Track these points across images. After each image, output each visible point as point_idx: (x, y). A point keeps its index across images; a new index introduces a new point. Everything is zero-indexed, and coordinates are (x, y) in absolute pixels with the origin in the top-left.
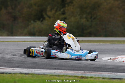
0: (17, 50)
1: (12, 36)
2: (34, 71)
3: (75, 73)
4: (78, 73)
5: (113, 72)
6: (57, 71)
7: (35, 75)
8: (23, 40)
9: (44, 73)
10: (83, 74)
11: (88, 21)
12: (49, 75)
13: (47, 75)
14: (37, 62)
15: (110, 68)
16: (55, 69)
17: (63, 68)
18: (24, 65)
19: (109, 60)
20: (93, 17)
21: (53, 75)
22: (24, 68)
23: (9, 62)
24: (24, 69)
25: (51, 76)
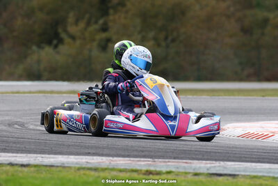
2: (40, 159)
3: (133, 163)
4: (139, 163)
5: (216, 160)
6: (93, 159)
7: (43, 168)
9: (63, 164)
10: (150, 165)
11: (159, 45)
12: (75, 167)
13: (70, 167)
15: (210, 152)
16: (88, 154)
17: (106, 151)
18: (18, 146)
20: (170, 38)
21: (84, 169)
22: (17, 153)
24: (19, 155)
25: (79, 169)
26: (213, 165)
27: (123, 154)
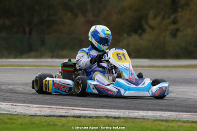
3: (193, 117)
6: (165, 114)
7: (130, 120)
9: (144, 117)
12: (152, 119)
13: (148, 119)
16: (162, 110)
17: (174, 108)
18: (112, 104)
21: (158, 120)
22: (112, 109)
25: (155, 120)
27: (186, 110)
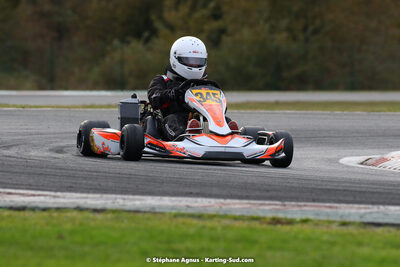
0: (66, 133)
1: (52, 89)
2: (121, 202)
3: (254, 208)
4: (262, 207)
5: (373, 203)
6: (196, 202)
7: (125, 214)
8: (88, 103)
9: (153, 208)
10: (278, 210)
11: (295, 38)
12: (170, 213)
13: (163, 213)
14: (133, 172)
15: (365, 192)
16: (190, 195)
17: (215, 191)
18: (90, 182)
19: (362, 164)
20: (311, 28)
21: (183, 215)
22: (88, 192)
23: (41, 174)
24: (91, 195)
25: (176, 216)
26: (368, 211)
27: (240, 194)
